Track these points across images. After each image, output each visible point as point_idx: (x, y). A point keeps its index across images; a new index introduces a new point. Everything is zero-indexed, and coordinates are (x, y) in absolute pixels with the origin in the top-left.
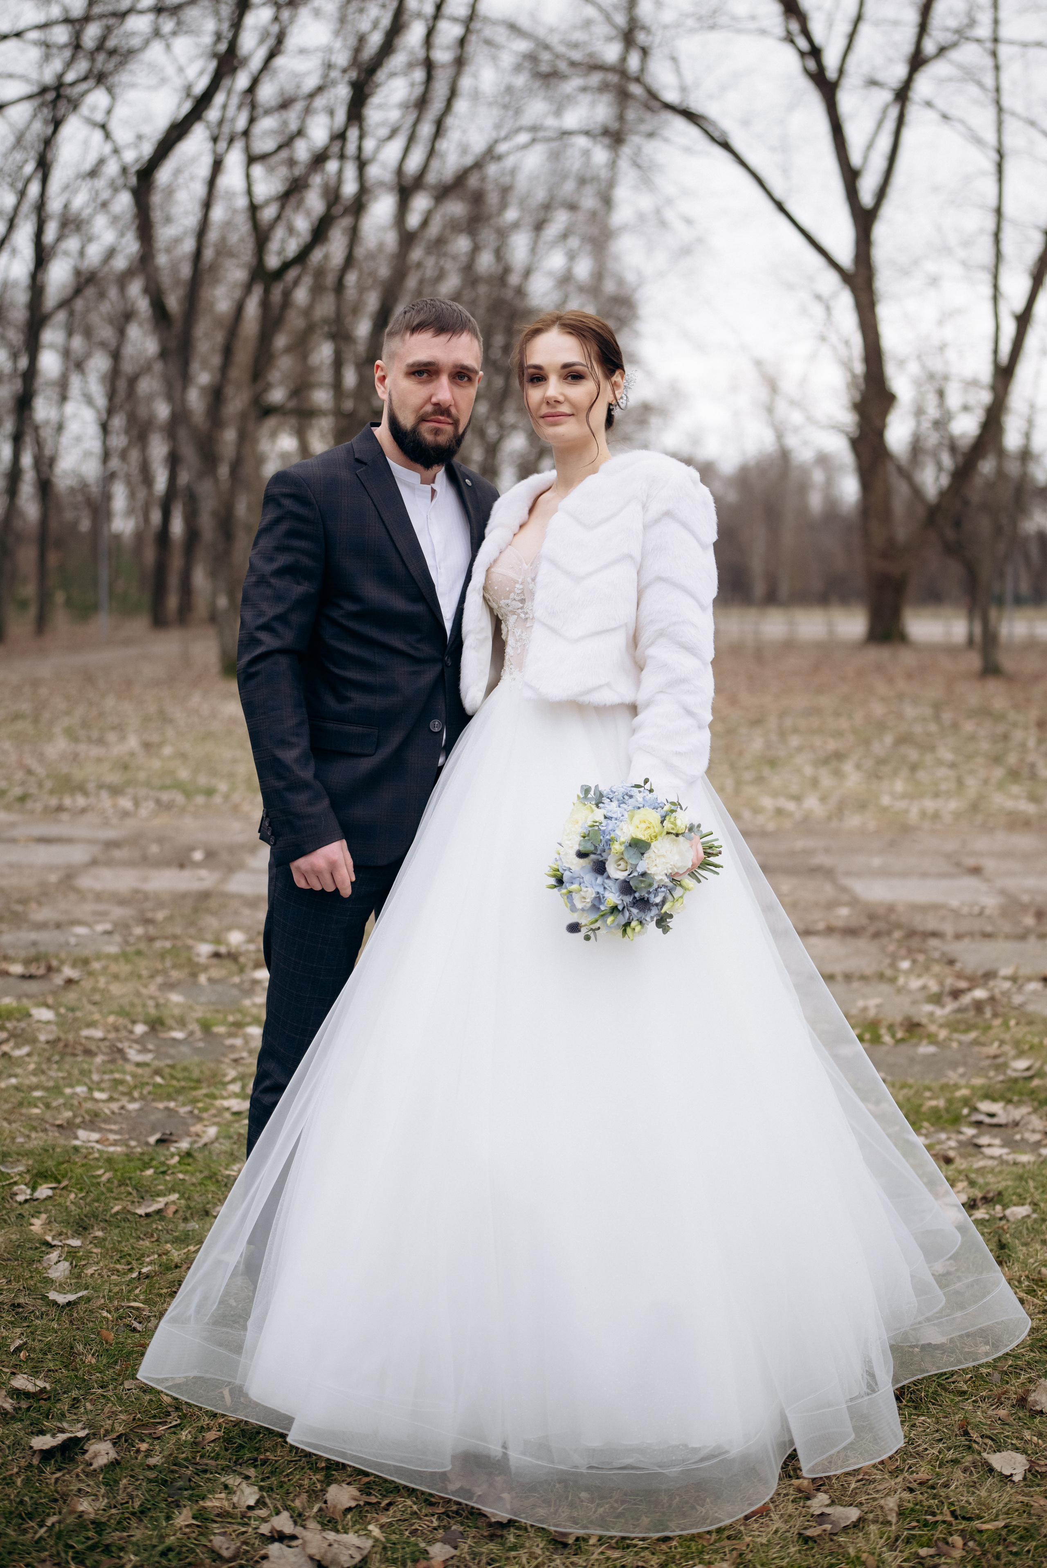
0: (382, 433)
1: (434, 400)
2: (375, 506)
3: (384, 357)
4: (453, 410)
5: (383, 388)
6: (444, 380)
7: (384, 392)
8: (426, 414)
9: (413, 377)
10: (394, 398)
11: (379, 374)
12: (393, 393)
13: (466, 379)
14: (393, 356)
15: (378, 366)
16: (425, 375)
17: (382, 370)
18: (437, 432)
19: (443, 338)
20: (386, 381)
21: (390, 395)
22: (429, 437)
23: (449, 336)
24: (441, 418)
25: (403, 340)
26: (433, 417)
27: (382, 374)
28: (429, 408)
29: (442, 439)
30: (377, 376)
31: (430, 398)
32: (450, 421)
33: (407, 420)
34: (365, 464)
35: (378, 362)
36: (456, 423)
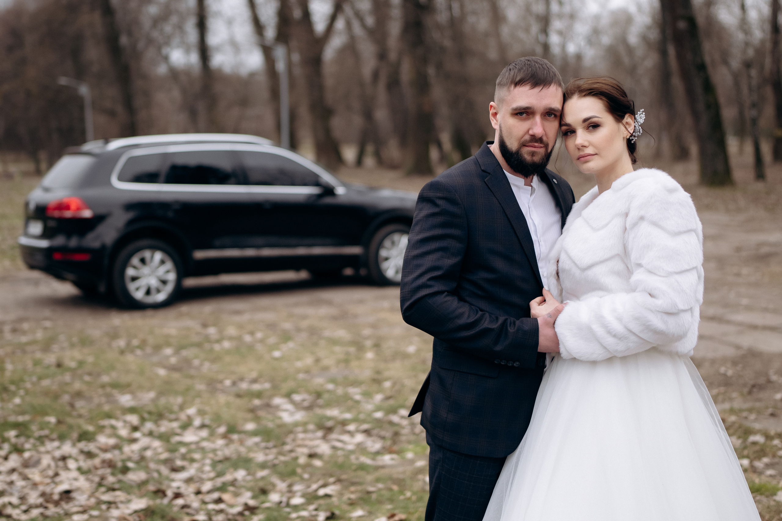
0: (495, 148)
1: (531, 132)
2: (500, 204)
3: (496, 100)
4: (545, 139)
5: (495, 121)
6: (538, 118)
7: (496, 124)
8: (526, 141)
9: (516, 116)
10: (503, 129)
11: (492, 111)
12: (503, 126)
13: (553, 116)
14: (502, 101)
15: (491, 106)
16: (525, 115)
17: (494, 109)
18: (533, 154)
19: (537, 90)
20: (498, 116)
21: (500, 127)
22: (528, 158)
23: (541, 88)
24: (536, 144)
25: (509, 91)
26: (530, 144)
27: (495, 111)
28: (527, 137)
29: (537, 159)
30: (491, 112)
31: (528, 131)
32: (542, 145)
33: (513, 145)
34: (489, 174)
35: (492, 103)
36: (546, 146)
